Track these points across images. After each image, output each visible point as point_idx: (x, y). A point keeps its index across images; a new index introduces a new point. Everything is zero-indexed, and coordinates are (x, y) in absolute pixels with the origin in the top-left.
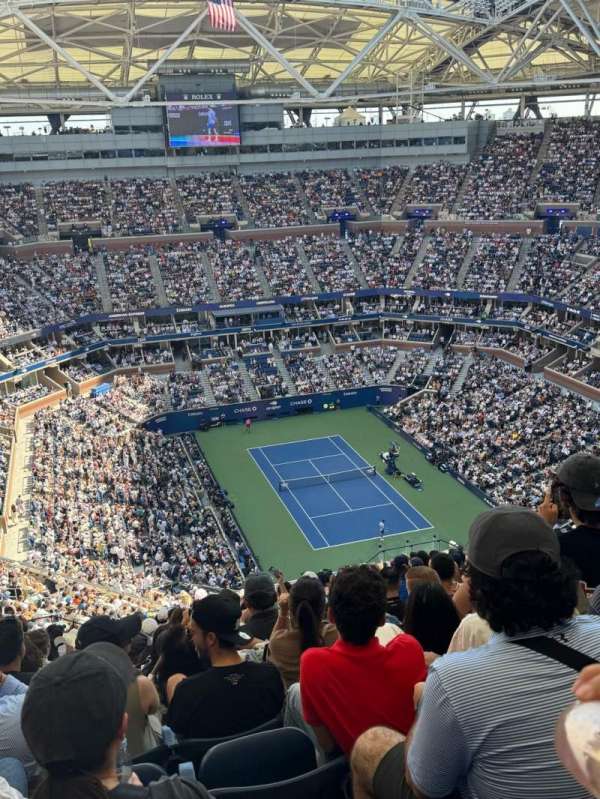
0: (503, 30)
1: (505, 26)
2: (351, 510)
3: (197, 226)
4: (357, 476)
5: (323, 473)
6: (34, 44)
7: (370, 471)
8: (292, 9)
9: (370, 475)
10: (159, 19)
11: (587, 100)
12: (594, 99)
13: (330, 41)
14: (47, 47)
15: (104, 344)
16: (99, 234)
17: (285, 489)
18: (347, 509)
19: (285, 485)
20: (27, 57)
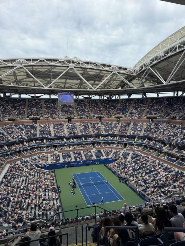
0: (137, 77)
1: (138, 76)
2: (100, 193)
3: (64, 118)
4: (103, 183)
5: (93, 182)
6: (28, 76)
7: (106, 182)
8: (89, 71)
9: (106, 183)
10: (56, 72)
11: (157, 94)
12: (159, 94)
13: (98, 79)
14: (32, 77)
15: (36, 145)
16: (39, 119)
17: (81, 186)
18: (99, 193)
19: (81, 185)
20: (27, 80)
